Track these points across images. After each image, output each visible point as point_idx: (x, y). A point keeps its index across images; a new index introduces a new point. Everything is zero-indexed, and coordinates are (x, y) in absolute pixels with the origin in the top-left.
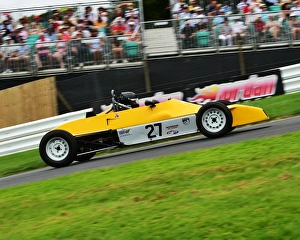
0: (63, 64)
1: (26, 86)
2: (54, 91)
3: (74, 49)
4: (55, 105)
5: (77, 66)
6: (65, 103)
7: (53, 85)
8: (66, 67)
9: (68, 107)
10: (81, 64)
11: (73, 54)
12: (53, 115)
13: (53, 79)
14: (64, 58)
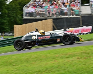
0: (55, 15)
2: (52, 23)
3: (59, 11)
4: (52, 27)
5: (59, 16)
6: (55, 27)
7: (52, 21)
8: (56, 16)
10: (61, 16)
11: (58, 12)
12: (51, 31)
13: (52, 19)
14: (56, 13)
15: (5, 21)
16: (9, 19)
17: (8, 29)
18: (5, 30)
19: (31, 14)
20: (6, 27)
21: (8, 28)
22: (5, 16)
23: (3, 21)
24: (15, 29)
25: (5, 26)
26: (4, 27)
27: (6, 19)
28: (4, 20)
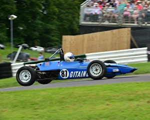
0: (136, 22)
1: (115, 31)
2: (130, 35)
4: (129, 43)
5: (144, 23)
6: (135, 43)
7: (129, 32)
8: (138, 23)
9: (136, 45)
10: (146, 23)
12: (127, 49)
13: (130, 29)
14: (137, 18)
15: (54, 27)
16: (60, 23)
17: (57, 41)
18: (53, 44)
19: (94, 17)
20: (53, 38)
21: (57, 39)
22: (54, 19)
23: (49, 26)
24: (63, 42)
25: (53, 36)
26: (51, 37)
27: (55, 24)
28: (52, 24)
